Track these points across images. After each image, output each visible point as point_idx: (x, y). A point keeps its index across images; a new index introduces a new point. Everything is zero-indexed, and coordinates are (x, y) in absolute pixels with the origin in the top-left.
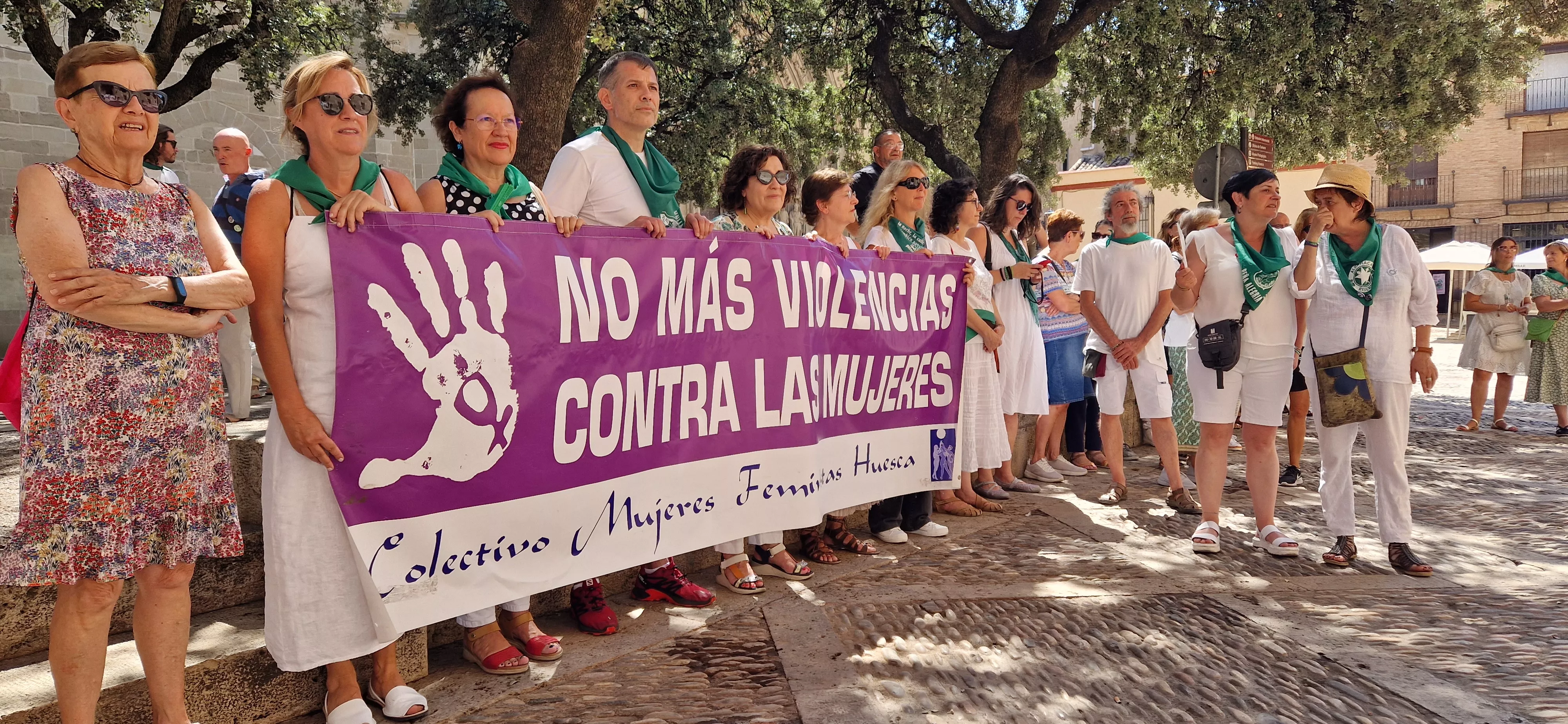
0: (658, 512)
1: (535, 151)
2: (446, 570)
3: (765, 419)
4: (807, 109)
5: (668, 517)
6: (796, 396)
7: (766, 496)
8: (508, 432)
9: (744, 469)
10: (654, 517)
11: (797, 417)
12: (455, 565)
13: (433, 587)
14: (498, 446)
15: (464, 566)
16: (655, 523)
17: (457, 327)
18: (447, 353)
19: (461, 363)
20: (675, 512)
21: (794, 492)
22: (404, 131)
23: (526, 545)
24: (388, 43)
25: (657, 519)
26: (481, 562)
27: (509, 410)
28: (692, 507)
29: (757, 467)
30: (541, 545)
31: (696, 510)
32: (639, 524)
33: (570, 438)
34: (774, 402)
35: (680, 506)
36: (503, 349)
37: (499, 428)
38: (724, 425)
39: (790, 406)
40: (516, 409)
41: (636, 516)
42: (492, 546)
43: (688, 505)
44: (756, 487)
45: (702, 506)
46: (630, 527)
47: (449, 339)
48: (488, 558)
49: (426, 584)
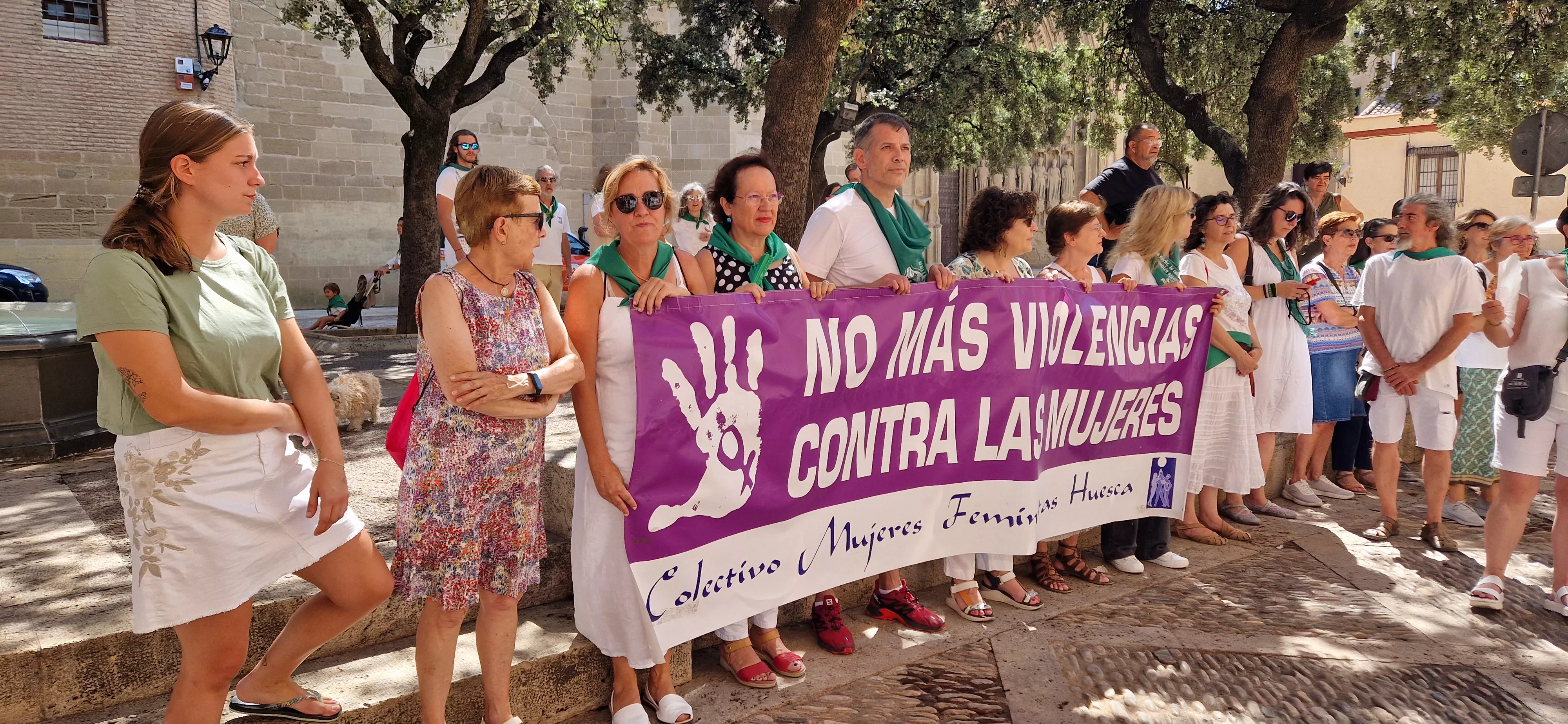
0: (872, 535)
1: (786, 164)
2: (705, 593)
3: (985, 453)
4: (1056, 72)
6: (1018, 432)
8: (751, 474)
9: (955, 497)
10: (868, 539)
11: (1016, 453)
12: (711, 589)
13: (695, 609)
14: (746, 488)
15: (717, 589)
16: (869, 544)
17: (722, 388)
18: (713, 411)
19: (721, 419)
20: (886, 534)
22: (664, 108)
23: (762, 567)
24: (653, 25)
25: (871, 541)
26: (729, 584)
27: (753, 455)
29: (967, 495)
30: (773, 567)
33: (802, 476)
34: (996, 437)
36: (755, 403)
37: (745, 470)
38: (943, 458)
39: (1010, 443)
40: (759, 453)
42: (737, 570)
44: (964, 514)
45: (910, 529)
46: (848, 548)
48: (734, 580)
49: (689, 606)
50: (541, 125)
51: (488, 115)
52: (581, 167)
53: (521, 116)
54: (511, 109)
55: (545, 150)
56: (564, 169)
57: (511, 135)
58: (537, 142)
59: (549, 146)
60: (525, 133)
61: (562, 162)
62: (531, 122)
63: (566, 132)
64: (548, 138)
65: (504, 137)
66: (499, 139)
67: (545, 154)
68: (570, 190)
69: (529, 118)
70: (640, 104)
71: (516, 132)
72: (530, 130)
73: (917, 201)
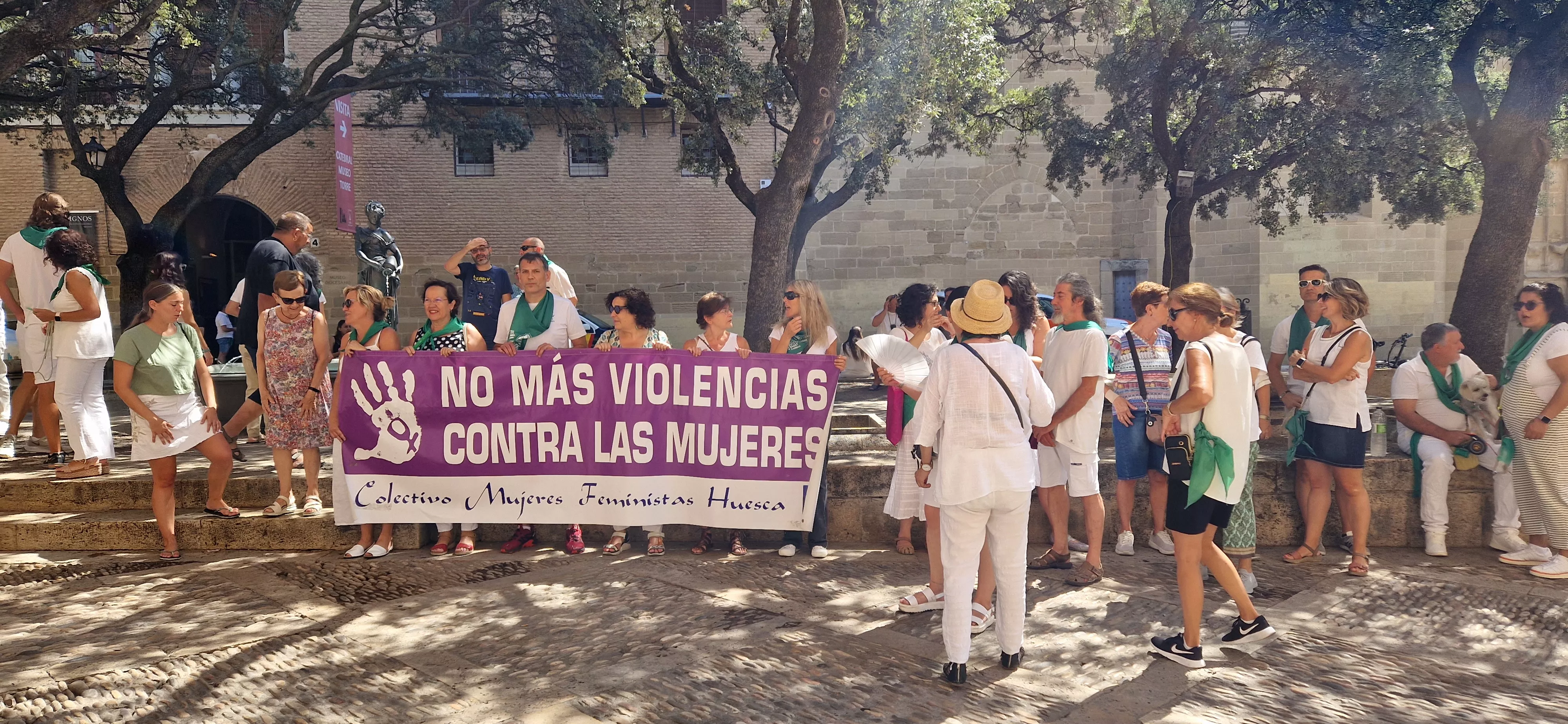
0: (523, 499)
2: (396, 502)
3: (600, 457)
5: (529, 502)
6: (621, 445)
7: (600, 503)
8: (417, 444)
9: (585, 484)
10: (520, 501)
11: (621, 459)
12: (400, 500)
13: (389, 508)
14: (412, 451)
15: (404, 501)
16: (520, 504)
17: (386, 398)
18: (382, 408)
19: (389, 413)
20: (534, 500)
21: (616, 503)
23: (438, 499)
25: (522, 502)
26: (414, 502)
27: (416, 435)
28: (546, 500)
29: (595, 485)
30: (446, 500)
31: (549, 502)
32: (510, 502)
33: (454, 451)
34: (607, 447)
35: (538, 498)
36: (412, 408)
37: (412, 442)
38: (572, 458)
39: (616, 451)
40: (420, 434)
41: (508, 499)
42: (418, 495)
43: (543, 498)
44: (594, 497)
45: (554, 500)
46: (504, 502)
47: (382, 403)
48: (418, 501)
49: (385, 505)
50: (1058, 201)
51: (1007, 196)
52: (1099, 236)
53: (1039, 194)
54: (1029, 189)
55: (1061, 223)
56: (1081, 239)
57: (1029, 213)
58: (1054, 217)
59: (1066, 219)
60: (1041, 208)
61: (1080, 233)
62: (1048, 197)
63: (1085, 204)
64: (1065, 212)
65: (1021, 214)
66: (1017, 217)
67: (1062, 226)
68: (1086, 258)
69: (1047, 195)
70: (1051, 183)
71: (1033, 209)
72: (1047, 206)
73: (1551, 249)
